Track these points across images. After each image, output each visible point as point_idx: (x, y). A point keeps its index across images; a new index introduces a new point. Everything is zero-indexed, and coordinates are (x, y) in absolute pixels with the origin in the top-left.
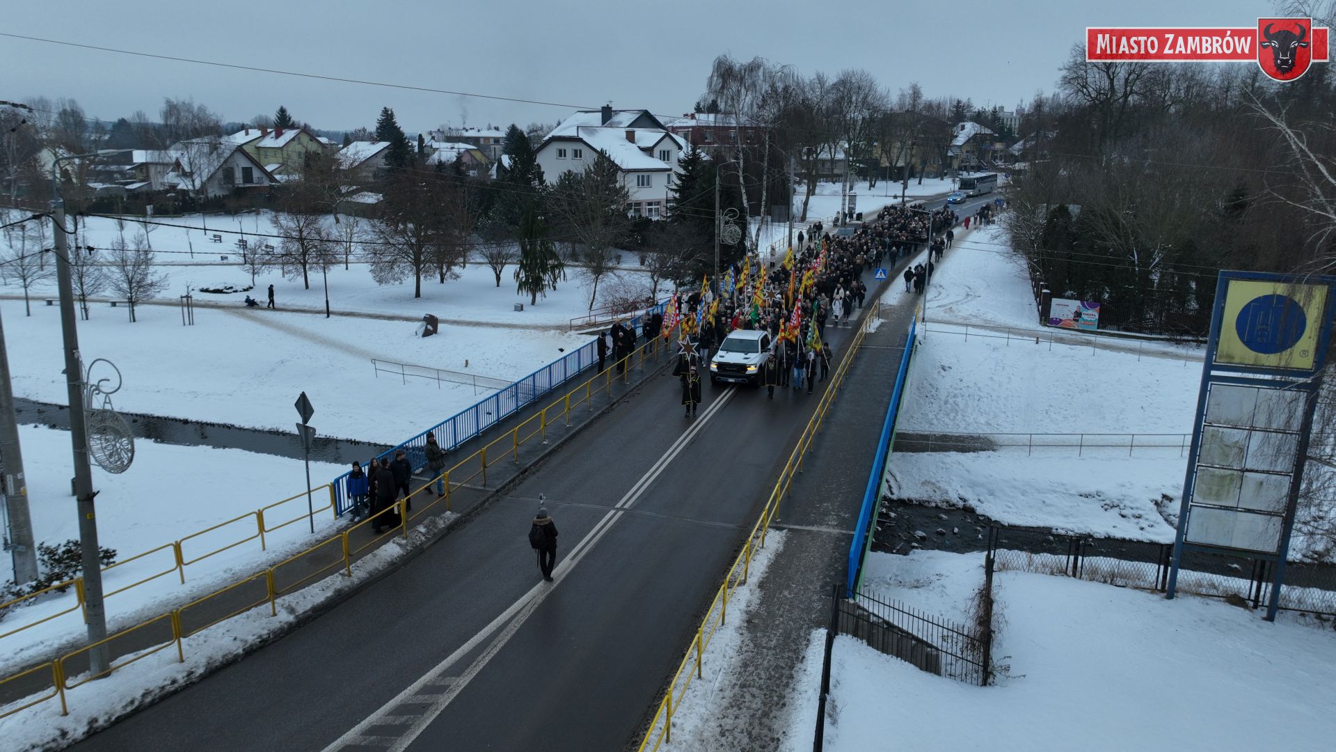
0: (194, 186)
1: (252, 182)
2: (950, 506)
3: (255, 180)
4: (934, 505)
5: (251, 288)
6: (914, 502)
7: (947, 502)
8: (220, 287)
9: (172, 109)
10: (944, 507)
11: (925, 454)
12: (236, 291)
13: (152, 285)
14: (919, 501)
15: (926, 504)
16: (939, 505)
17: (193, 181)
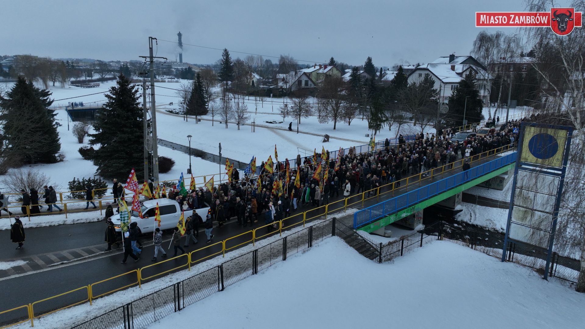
0: (286, 87)
1: (308, 86)
2: (495, 231)
3: (309, 85)
4: (487, 229)
5: (282, 122)
6: (479, 227)
7: (494, 229)
8: (272, 121)
9: (282, 59)
10: (492, 231)
11: (495, 209)
12: (276, 123)
13: (246, 118)
14: (481, 227)
15: (484, 228)
16: (490, 229)
17: (286, 85)
